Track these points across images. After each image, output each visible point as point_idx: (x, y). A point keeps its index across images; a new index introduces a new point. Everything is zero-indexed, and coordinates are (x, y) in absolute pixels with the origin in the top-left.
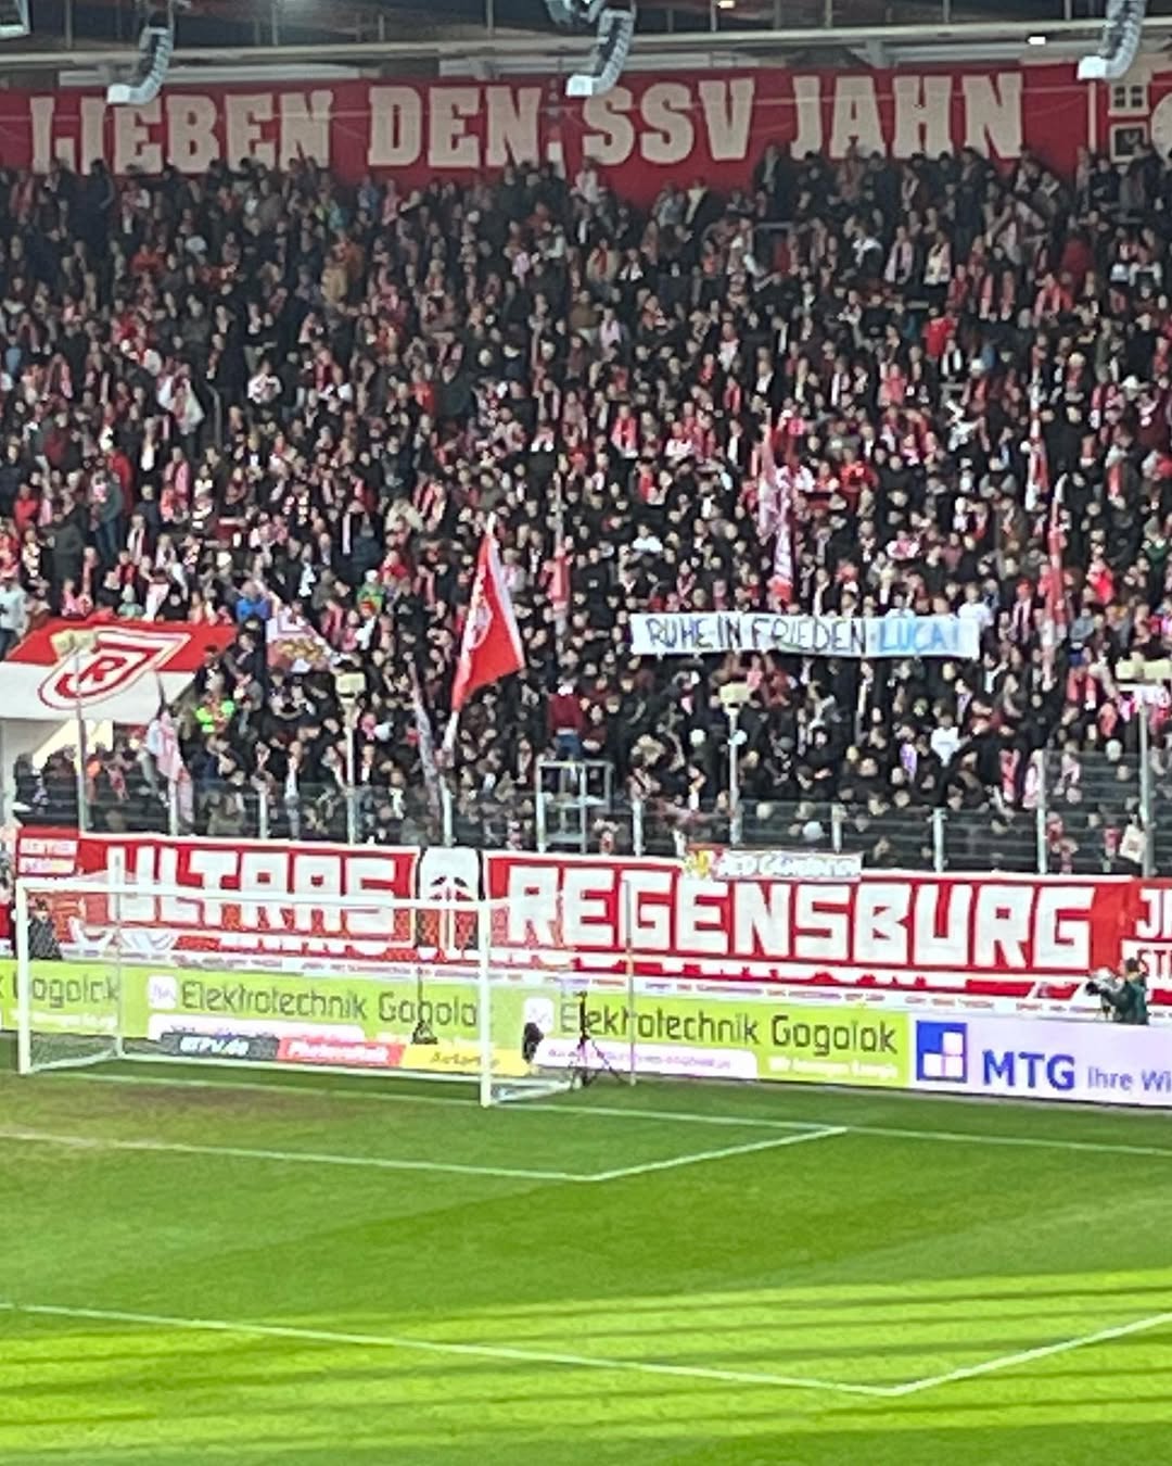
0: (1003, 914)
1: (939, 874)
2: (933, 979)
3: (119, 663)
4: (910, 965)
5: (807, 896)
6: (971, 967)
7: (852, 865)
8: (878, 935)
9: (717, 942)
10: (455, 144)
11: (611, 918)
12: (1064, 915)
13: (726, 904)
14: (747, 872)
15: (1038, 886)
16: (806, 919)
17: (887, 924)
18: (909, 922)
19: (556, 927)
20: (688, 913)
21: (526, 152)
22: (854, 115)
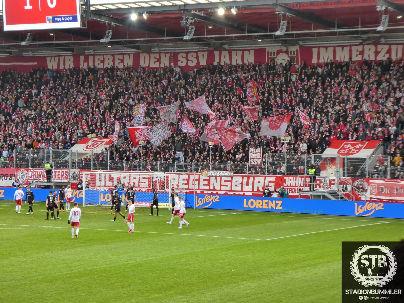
0: (259, 182)
1: (247, 175)
2: (246, 194)
3: (97, 143)
4: (242, 191)
5: (223, 179)
6: (253, 191)
7: (232, 174)
8: (236, 186)
9: (207, 187)
10: (155, 63)
11: (188, 183)
12: (270, 182)
13: (209, 181)
14: (213, 175)
15: (265, 177)
16: (223, 183)
17: (238, 184)
18: (242, 183)
19: (178, 185)
20: (202, 182)
21: (167, 64)
22: (225, 58)
